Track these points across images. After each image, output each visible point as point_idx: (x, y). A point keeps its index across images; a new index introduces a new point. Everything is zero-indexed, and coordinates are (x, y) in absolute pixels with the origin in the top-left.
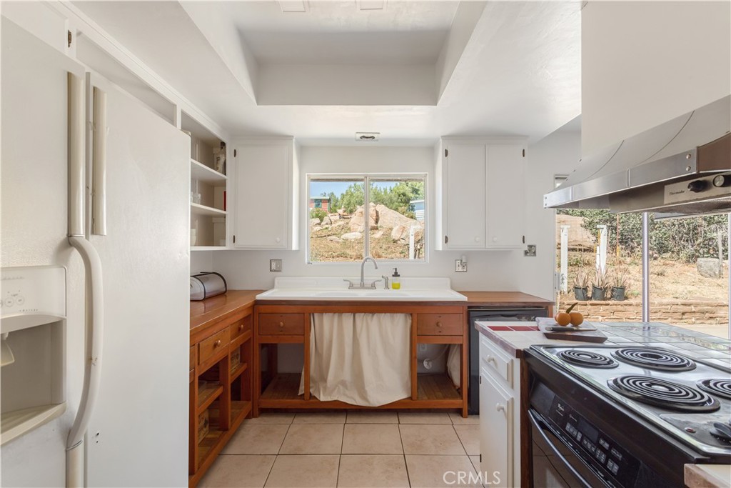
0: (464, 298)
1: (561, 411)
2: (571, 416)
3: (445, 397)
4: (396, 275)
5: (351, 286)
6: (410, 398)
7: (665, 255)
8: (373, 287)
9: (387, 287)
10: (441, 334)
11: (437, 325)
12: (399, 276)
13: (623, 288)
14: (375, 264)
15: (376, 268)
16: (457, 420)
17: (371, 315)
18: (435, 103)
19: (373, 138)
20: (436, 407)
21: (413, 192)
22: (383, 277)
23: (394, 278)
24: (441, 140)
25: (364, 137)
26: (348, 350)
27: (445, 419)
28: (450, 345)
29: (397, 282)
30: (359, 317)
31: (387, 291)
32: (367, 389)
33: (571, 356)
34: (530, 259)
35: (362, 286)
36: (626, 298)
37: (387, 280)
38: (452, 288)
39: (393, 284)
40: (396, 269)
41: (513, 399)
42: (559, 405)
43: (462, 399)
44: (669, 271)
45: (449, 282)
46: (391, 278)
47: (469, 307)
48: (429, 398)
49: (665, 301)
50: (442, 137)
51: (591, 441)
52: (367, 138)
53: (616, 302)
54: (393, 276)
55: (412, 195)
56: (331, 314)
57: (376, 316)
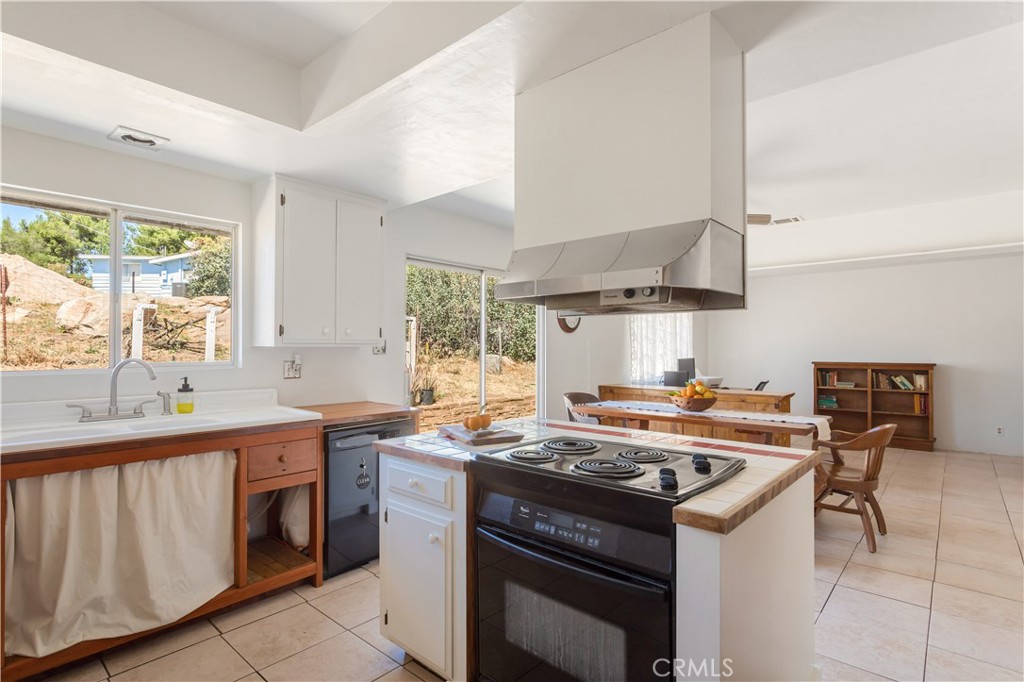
0: (318, 416)
1: (526, 513)
2: (539, 514)
3: (289, 568)
4: (186, 388)
5: (87, 416)
6: (236, 586)
7: (459, 352)
8: (138, 413)
9: (167, 410)
10: (285, 473)
11: (281, 459)
12: (192, 390)
13: (432, 390)
14: (150, 371)
15: (154, 379)
16: (310, 593)
17: (158, 462)
18: (300, 126)
19: (152, 143)
20: (277, 586)
21: (81, 238)
22: (158, 394)
23: (183, 394)
24: (274, 178)
25: (130, 137)
26: (108, 538)
27: (292, 599)
28: (280, 490)
29: (190, 402)
30: (133, 471)
31: (168, 419)
32: (154, 596)
33: (519, 455)
34: (381, 357)
35: (113, 413)
36: (434, 402)
37: (166, 398)
38: (280, 403)
39: (178, 405)
40: (186, 379)
41: (452, 522)
42: (522, 508)
43: (315, 561)
44: (463, 368)
45: (275, 395)
46: (175, 395)
47: (325, 427)
48: (265, 577)
49: (466, 401)
50: (277, 174)
51: (567, 529)
52: (135, 140)
53: (425, 407)
54: (180, 390)
55: (78, 244)
56: (63, 475)
57: (168, 462)
